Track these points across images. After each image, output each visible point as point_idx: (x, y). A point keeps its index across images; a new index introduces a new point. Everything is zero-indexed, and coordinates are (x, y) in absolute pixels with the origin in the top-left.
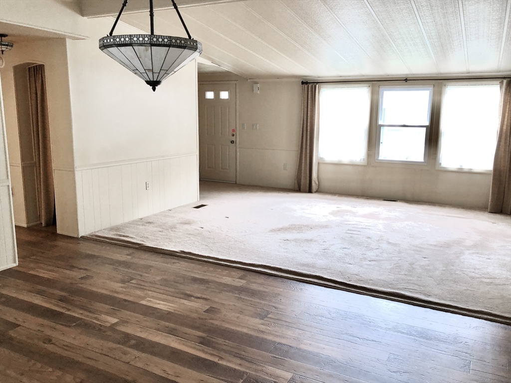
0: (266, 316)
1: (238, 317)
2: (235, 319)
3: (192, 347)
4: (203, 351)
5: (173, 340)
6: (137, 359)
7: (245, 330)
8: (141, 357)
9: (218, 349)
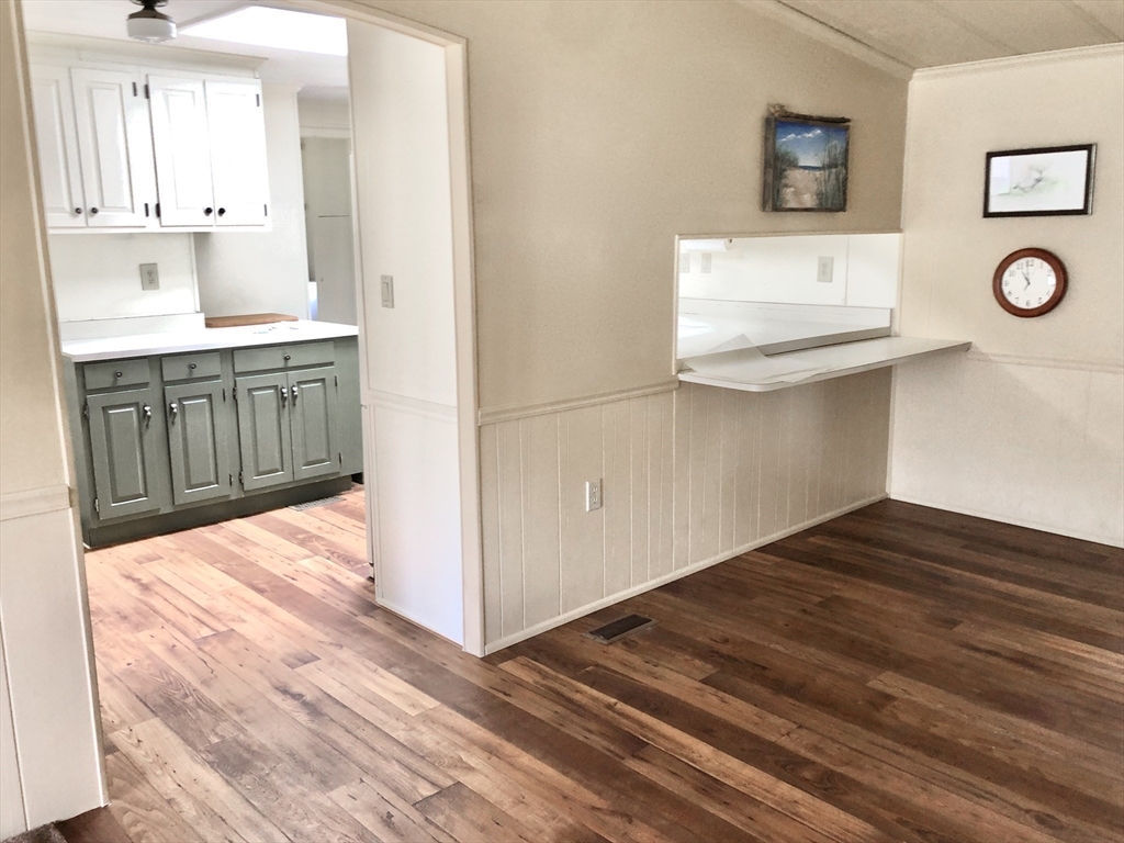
0: (442, 792)
1: (520, 801)
2: (529, 798)
3: (665, 737)
4: (642, 725)
5: (709, 760)
6: (783, 731)
7: (526, 759)
8: (777, 735)
9: (607, 723)
